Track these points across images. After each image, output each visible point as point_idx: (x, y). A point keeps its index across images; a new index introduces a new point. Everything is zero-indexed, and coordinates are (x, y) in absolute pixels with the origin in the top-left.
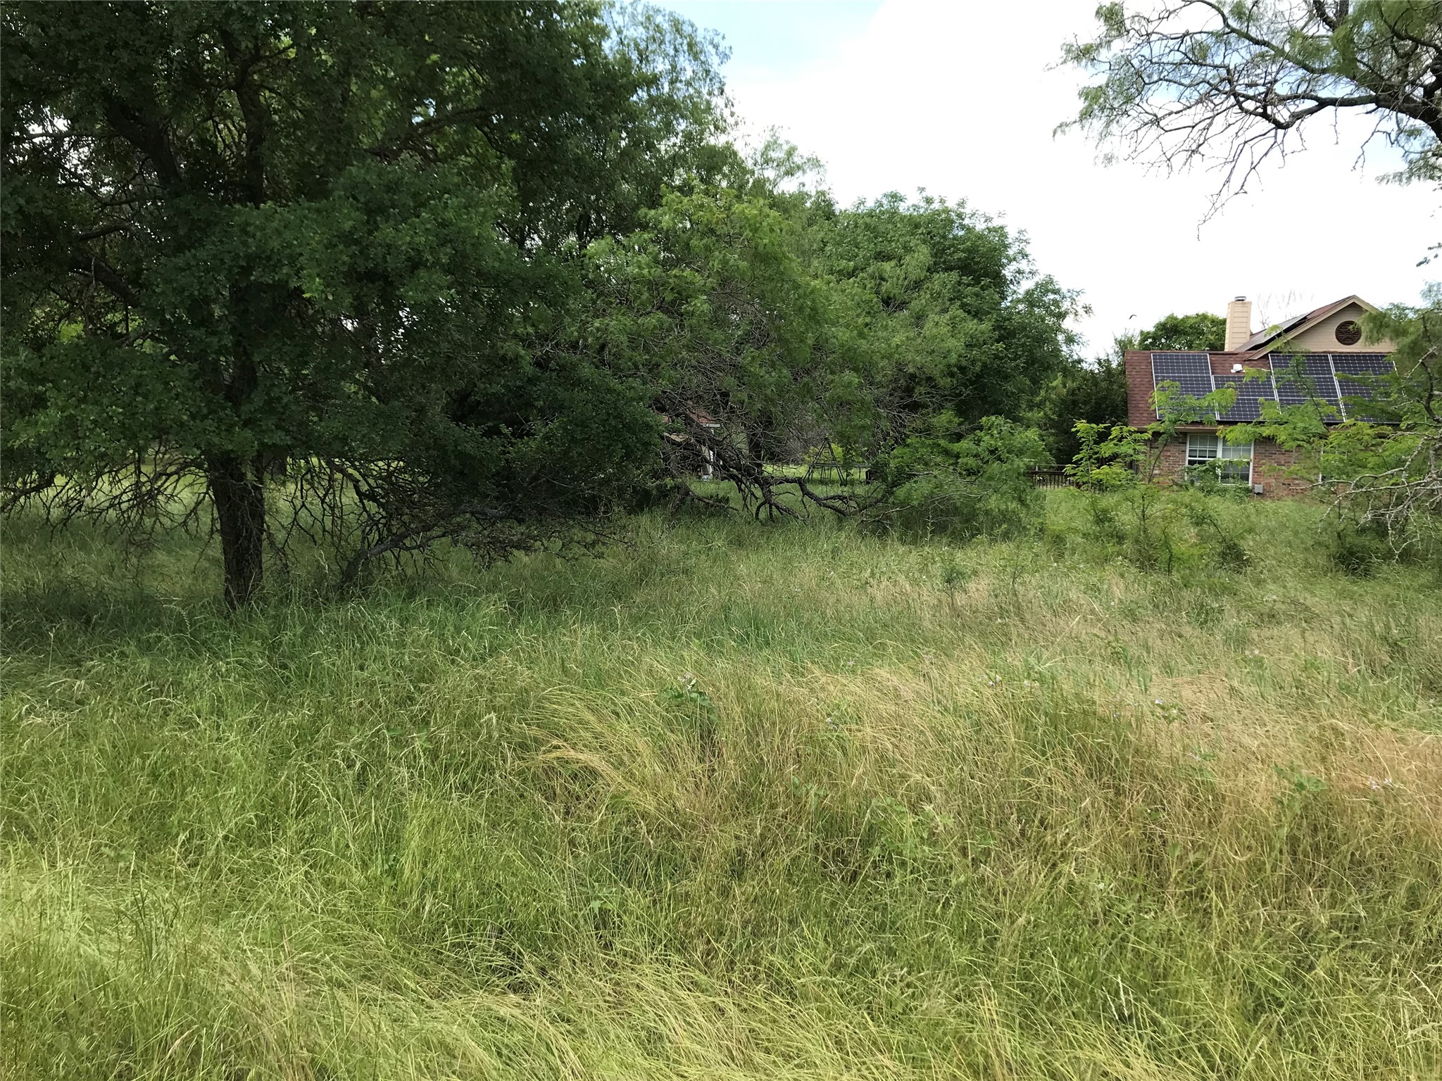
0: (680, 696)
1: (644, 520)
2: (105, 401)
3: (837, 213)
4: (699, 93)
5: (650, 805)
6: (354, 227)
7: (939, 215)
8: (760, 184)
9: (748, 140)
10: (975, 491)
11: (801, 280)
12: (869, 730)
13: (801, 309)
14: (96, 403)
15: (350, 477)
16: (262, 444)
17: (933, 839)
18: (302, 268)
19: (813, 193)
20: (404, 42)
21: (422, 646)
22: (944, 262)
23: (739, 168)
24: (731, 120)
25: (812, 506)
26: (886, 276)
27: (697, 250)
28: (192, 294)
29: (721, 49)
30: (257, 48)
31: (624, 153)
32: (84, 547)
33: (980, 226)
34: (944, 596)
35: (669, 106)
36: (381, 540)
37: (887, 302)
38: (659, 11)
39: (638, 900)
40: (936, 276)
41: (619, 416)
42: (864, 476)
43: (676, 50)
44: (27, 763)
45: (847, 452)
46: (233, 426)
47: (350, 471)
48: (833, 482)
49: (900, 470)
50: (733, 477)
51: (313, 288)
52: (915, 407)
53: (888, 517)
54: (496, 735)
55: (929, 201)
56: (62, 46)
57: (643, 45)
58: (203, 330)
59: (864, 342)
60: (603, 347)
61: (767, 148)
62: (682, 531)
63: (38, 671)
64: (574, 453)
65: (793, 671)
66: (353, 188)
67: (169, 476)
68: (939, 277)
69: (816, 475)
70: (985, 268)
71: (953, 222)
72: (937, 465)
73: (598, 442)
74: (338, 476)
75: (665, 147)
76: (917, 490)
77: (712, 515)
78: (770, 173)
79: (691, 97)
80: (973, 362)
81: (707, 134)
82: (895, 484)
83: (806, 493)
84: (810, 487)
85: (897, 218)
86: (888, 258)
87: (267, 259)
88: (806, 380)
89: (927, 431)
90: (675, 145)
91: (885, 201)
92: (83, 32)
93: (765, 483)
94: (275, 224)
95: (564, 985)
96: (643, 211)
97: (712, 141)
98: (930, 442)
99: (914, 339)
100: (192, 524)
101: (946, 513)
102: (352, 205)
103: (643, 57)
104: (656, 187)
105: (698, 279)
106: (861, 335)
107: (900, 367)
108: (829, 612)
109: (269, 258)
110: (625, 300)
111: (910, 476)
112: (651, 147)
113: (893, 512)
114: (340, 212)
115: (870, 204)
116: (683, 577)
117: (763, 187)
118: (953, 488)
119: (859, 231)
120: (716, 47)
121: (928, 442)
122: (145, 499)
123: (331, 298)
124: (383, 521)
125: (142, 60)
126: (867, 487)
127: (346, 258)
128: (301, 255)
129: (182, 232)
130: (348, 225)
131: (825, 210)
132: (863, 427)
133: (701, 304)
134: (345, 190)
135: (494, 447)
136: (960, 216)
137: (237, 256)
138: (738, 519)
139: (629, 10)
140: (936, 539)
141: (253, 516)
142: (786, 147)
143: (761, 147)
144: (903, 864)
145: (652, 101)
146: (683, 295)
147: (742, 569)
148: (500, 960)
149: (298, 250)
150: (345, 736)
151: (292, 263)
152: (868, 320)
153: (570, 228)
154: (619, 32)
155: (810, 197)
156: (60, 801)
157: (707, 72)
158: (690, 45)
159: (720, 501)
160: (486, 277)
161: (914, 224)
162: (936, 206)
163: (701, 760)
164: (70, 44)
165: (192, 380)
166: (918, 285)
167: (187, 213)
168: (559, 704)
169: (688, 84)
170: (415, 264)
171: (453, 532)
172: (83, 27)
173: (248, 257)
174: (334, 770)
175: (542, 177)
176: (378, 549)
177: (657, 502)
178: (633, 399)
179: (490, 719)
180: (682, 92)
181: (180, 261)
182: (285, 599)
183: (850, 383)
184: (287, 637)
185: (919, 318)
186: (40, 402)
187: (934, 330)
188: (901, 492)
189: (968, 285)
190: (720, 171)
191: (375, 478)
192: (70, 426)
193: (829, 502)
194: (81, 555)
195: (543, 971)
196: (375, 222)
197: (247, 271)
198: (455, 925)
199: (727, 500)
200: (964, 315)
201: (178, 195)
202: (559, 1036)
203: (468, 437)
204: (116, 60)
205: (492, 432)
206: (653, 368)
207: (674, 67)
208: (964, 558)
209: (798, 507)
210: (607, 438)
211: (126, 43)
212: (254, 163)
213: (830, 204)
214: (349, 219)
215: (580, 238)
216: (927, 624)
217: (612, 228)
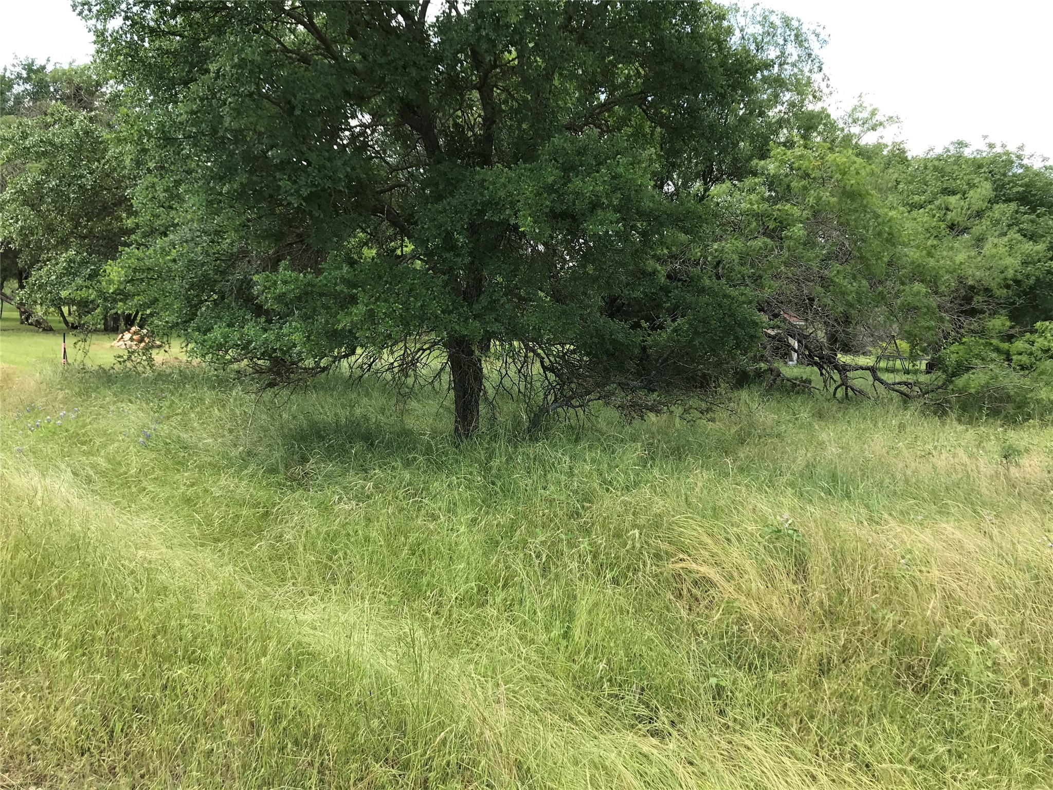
0: (779, 531)
1: (744, 394)
2: (392, 300)
3: (909, 158)
4: (802, 71)
5: (755, 611)
6: (554, 181)
7: (1000, 157)
8: (848, 138)
9: (839, 105)
10: (1027, 382)
11: (880, 211)
12: (937, 573)
13: (880, 234)
14: (386, 301)
15: (538, 355)
16: (486, 331)
17: (996, 667)
18: (519, 210)
19: (890, 144)
20: (592, 49)
21: (586, 476)
22: (1004, 195)
23: (832, 127)
24: (826, 91)
25: (881, 389)
26: (951, 207)
27: (796, 190)
28: (446, 229)
29: (821, 37)
30: (495, 61)
31: (742, 119)
32: (367, 394)
33: (1037, 165)
34: (1001, 470)
35: (779, 83)
36: (556, 400)
37: (952, 227)
38: (773, 11)
39: (746, 682)
40: (996, 206)
41: (732, 315)
42: (923, 367)
43: (785, 40)
44: (336, 534)
45: (913, 347)
46: (467, 319)
47: (540, 351)
48: (898, 371)
49: (959, 364)
50: (816, 364)
51: (526, 224)
52: (973, 312)
53: (947, 401)
54: (638, 545)
55: (991, 146)
56: (377, 68)
57: (760, 38)
58: (452, 253)
59: (932, 260)
60: (719, 263)
61: (854, 109)
62: (774, 404)
63: (343, 475)
64: (696, 342)
65: (871, 519)
66: (555, 154)
67: (424, 350)
68: (999, 208)
69: (883, 364)
70: (1041, 199)
71: (1012, 162)
72: (993, 360)
73: (716, 335)
74: (531, 354)
75: (773, 113)
76: (975, 380)
77: (798, 393)
78: (856, 130)
79: (795, 75)
80: (1028, 276)
81: (806, 102)
82: (954, 374)
83: (876, 378)
84: (879, 374)
85: (962, 161)
86: (954, 193)
87: (494, 204)
88: (880, 289)
89: (982, 332)
90: (780, 111)
91: (952, 148)
92: (389, 58)
93: (843, 369)
94: (502, 180)
95: (689, 737)
96: (755, 161)
97: (810, 107)
98: (984, 341)
99: (975, 258)
100: (436, 384)
101: (1001, 400)
102: (554, 165)
103: (759, 48)
104: (766, 143)
105: (796, 211)
106: (930, 254)
107: (961, 280)
108: (899, 476)
109: (497, 204)
110: (737, 229)
111: (968, 369)
112: (762, 114)
113: (953, 397)
114: (546, 170)
115: (939, 150)
116: (775, 440)
117: (850, 140)
118: (1007, 380)
119: (927, 172)
120: (817, 35)
121: (981, 341)
122: (408, 364)
123: (537, 231)
124: (558, 387)
125: (423, 74)
126: (928, 376)
127: (548, 203)
128: (519, 201)
129: (441, 187)
130: (550, 180)
131: (899, 157)
132: (929, 328)
133: (798, 230)
134: (550, 155)
135: (637, 337)
136: (1019, 157)
137: (476, 202)
138: (819, 396)
139: (750, 13)
140: (991, 420)
141: (475, 379)
142: (869, 109)
143: (849, 110)
144: (969, 684)
145: (764, 80)
146: (784, 223)
147: (824, 436)
148: (642, 711)
149: (517, 198)
150: (534, 535)
151: (512, 208)
152: (935, 242)
153: (697, 176)
154: (742, 30)
155: (887, 146)
156: (356, 560)
157: (810, 55)
158: (797, 36)
159: (805, 382)
160: (643, 214)
161: (977, 165)
162: (998, 149)
163: (794, 582)
164: (381, 66)
165: (444, 287)
166: (979, 214)
167: (445, 174)
168: (685, 528)
169: (794, 65)
170: (595, 206)
171: (606, 398)
172: (389, 55)
173: (483, 203)
174: (527, 559)
175: (683, 140)
176: (554, 406)
177: (753, 382)
178: (744, 303)
179: (634, 534)
180: (788, 71)
181: (439, 207)
182: (495, 437)
183: (919, 293)
184: (495, 463)
185: (980, 241)
186: (353, 300)
187: (994, 251)
188: (960, 382)
189: (1025, 213)
190: (816, 130)
191: (554, 356)
192: (371, 315)
193: (896, 387)
194: (365, 400)
195: (673, 723)
196: (569, 177)
197: (482, 213)
198: (610, 680)
199: (810, 382)
200: (1021, 238)
201: (439, 162)
202: (687, 775)
203: (618, 328)
204: (409, 74)
205: (636, 326)
206: (757, 280)
207: (783, 53)
208: (1018, 437)
209: (869, 390)
210: (722, 332)
211: (415, 63)
212: (488, 138)
213: (903, 152)
214: (551, 175)
215: (705, 183)
216: (984, 491)
217: (730, 175)
